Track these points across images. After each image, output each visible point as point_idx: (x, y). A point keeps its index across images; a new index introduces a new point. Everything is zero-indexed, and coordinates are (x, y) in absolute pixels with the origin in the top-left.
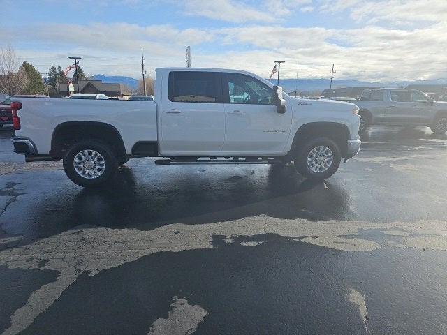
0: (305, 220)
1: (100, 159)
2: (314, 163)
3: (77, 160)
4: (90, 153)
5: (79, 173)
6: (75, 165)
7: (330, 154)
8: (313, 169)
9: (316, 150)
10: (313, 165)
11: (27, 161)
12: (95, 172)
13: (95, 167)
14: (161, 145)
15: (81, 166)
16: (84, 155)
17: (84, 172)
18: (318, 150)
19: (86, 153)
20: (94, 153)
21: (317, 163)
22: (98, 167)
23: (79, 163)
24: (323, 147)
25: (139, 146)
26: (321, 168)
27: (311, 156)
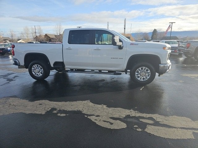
0: (105, 106)
1: (41, 69)
2: (139, 75)
5: (34, 74)
6: (32, 70)
7: (149, 71)
8: (139, 79)
9: (140, 69)
10: (139, 77)
11: (19, 68)
12: (39, 74)
13: (39, 72)
14: (65, 63)
15: (34, 71)
16: (35, 66)
17: (36, 74)
18: (142, 69)
20: (39, 66)
21: (141, 76)
22: (41, 72)
23: (34, 70)
24: (144, 68)
25: (56, 63)
26: (143, 79)
27: (138, 72)
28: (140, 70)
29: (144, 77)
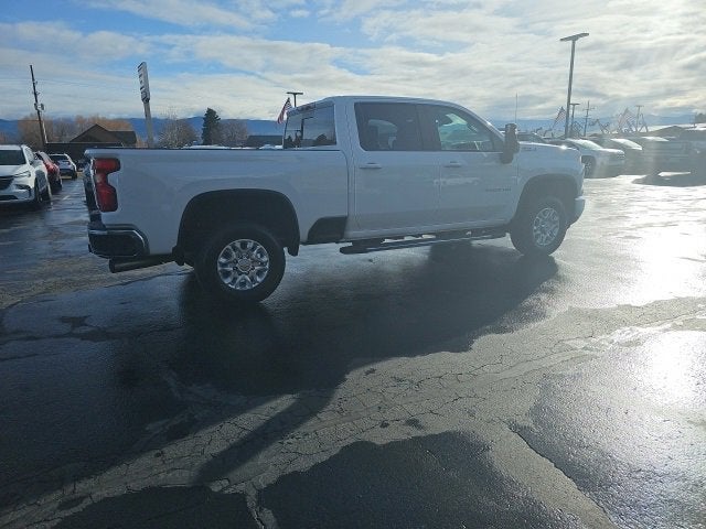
2: (539, 232)
3: (223, 260)
4: (244, 245)
5: (227, 281)
7: (556, 219)
8: (539, 241)
9: (542, 214)
10: (538, 236)
12: (252, 278)
14: (350, 222)
15: (230, 269)
16: (235, 248)
17: (235, 279)
19: (238, 245)
21: (542, 232)
22: (258, 268)
23: (226, 265)
27: (537, 223)
29: (548, 235)
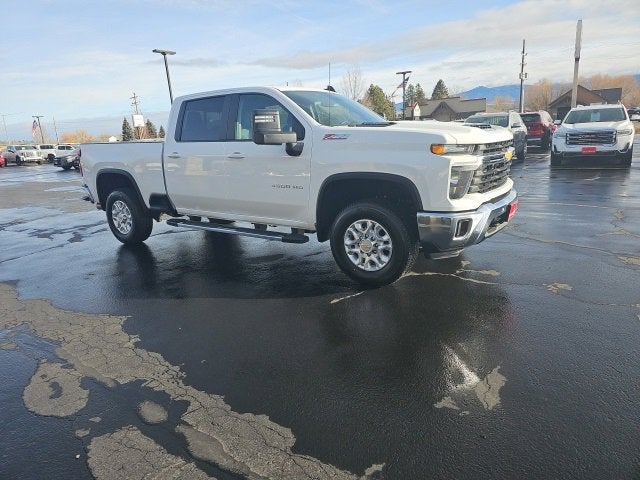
1: (128, 213)
2: (357, 250)
5: (116, 226)
6: (113, 217)
8: (357, 262)
12: (126, 227)
13: (125, 221)
15: (117, 218)
20: (123, 204)
22: (128, 221)
23: (116, 215)
24: (369, 223)
25: (155, 199)
26: (372, 263)
27: (352, 238)
28: (356, 230)
29: (373, 257)
